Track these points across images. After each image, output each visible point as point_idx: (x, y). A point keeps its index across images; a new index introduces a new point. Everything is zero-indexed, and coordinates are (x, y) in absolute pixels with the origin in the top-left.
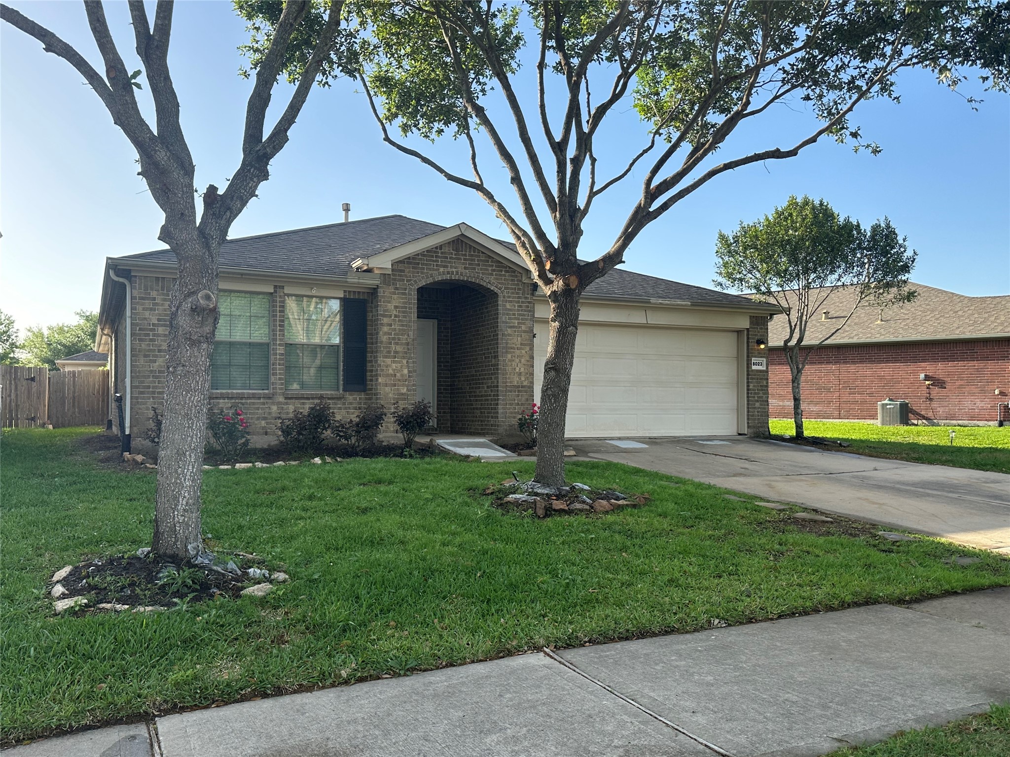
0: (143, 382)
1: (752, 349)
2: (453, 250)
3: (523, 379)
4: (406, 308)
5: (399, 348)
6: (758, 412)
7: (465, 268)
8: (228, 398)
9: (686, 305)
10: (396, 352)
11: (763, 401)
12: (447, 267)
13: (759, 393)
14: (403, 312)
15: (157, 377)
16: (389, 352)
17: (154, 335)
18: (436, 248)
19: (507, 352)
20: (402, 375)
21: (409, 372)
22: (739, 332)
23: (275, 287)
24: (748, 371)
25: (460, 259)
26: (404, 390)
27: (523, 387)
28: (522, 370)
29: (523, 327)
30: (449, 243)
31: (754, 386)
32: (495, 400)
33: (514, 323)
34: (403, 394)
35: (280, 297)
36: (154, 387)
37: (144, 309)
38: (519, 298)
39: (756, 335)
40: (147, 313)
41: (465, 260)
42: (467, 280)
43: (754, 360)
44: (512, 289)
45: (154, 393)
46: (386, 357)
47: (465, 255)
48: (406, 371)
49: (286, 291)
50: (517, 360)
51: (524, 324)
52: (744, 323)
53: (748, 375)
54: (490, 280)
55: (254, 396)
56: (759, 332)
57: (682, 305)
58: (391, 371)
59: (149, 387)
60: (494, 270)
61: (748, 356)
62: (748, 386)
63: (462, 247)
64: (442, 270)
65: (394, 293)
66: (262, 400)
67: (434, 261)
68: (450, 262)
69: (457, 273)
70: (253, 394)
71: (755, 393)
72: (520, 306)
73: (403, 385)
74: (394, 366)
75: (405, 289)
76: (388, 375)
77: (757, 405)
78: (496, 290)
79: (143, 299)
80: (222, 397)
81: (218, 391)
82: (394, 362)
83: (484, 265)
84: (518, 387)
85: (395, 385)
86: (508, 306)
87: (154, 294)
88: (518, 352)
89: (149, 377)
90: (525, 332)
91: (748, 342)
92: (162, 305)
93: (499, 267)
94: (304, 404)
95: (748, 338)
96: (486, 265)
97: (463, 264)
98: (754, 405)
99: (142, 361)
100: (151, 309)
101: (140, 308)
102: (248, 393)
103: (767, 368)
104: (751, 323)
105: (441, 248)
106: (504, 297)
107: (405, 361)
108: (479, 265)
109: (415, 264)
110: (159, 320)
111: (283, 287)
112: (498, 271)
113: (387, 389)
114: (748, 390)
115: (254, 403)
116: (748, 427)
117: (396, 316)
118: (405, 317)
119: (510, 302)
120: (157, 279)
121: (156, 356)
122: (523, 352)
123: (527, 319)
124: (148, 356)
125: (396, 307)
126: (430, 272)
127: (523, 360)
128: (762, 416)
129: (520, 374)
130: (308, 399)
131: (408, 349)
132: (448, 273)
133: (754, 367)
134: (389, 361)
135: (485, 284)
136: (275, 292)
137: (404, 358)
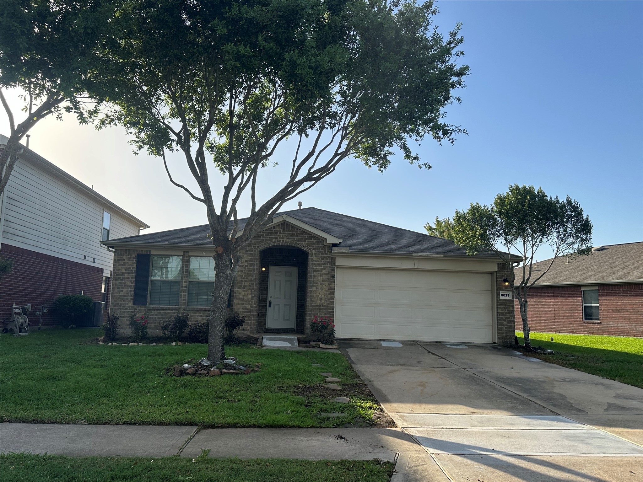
1: (500, 285)
2: (281, 229)
3: (323, 301)
5: (247, 284)
6: (506, 328)
7: (288, 238)
9: (440, 257)
10: (245, 286)
11: (510, 321)
12: (277, 238)
13: (506, 315)
14: (250, 264)
16: (241, 286)
20: (248, 299)
22: (492, 274)
23: (184, 252)
24: (497, 300)
26: (249, 307)
27: (323, 306)
28: (323, 296)
29: (324, 271)
31: (502, 310)
33: (319, 269)
34: (247, 309)
35: (186, 257)
38: (322, 254)
39: (503, 276)
41: (288, 234)
42: (289, 245)
43: (501, 293)
44: (317, 249)
46: (239, 288)
47: (289, 231)
48: (250, 296)
49: (190, 254)
50: (320, 291)
52: (493, 268)
53: (497, 303)
54: (304, 246)
56: (505, 274)
58: (241, 296)
60: (307, 239)
61: (497, 290)
64: (274, 240)
65: (246, 254)
66: (173, 311)
67: (269, 235)
68: (279, 236)
69: (283, 241)
70: (169, 308)
71: (503, 315)
72: (323, 259)
73: (248, 304)
75: (252, 251)
76: (239, 298)
77: (505, 323)
78: (307, 250)
79: (119, 260)
80: (154, 309)
81: (153, 306)
82: (244, 291)
85: (243, 304)
88: (320, 286)
90: (325, 274)
93: (309, 237)
95: (497, 278)
96: (301, 236)
99: (116, 290)
100: (123, 265)
101: (117, 264)
102: (166, 308)
103: (513, 298)
104: (498, 268)
105: (274, 228)
106: (312, 254)
107: (250, 291)
108: (297, 236)
109: (258, 237)
110: (126, 270)
111: (188, 252)
114: (497, 312)
115: (169, 313)
116: (498, 338)
117: (246, 266)
119: (316, 257)
120: (126, 250)
122: (324, 285)
123: (327, 267)
125: (246, 261)
126: (267, 241)
127: (323, 291)
129: (321, 299)
132: (278, 241)
133: (501, 298)
134: (240, 291)
135: (300, 247)
136: (184, 255)
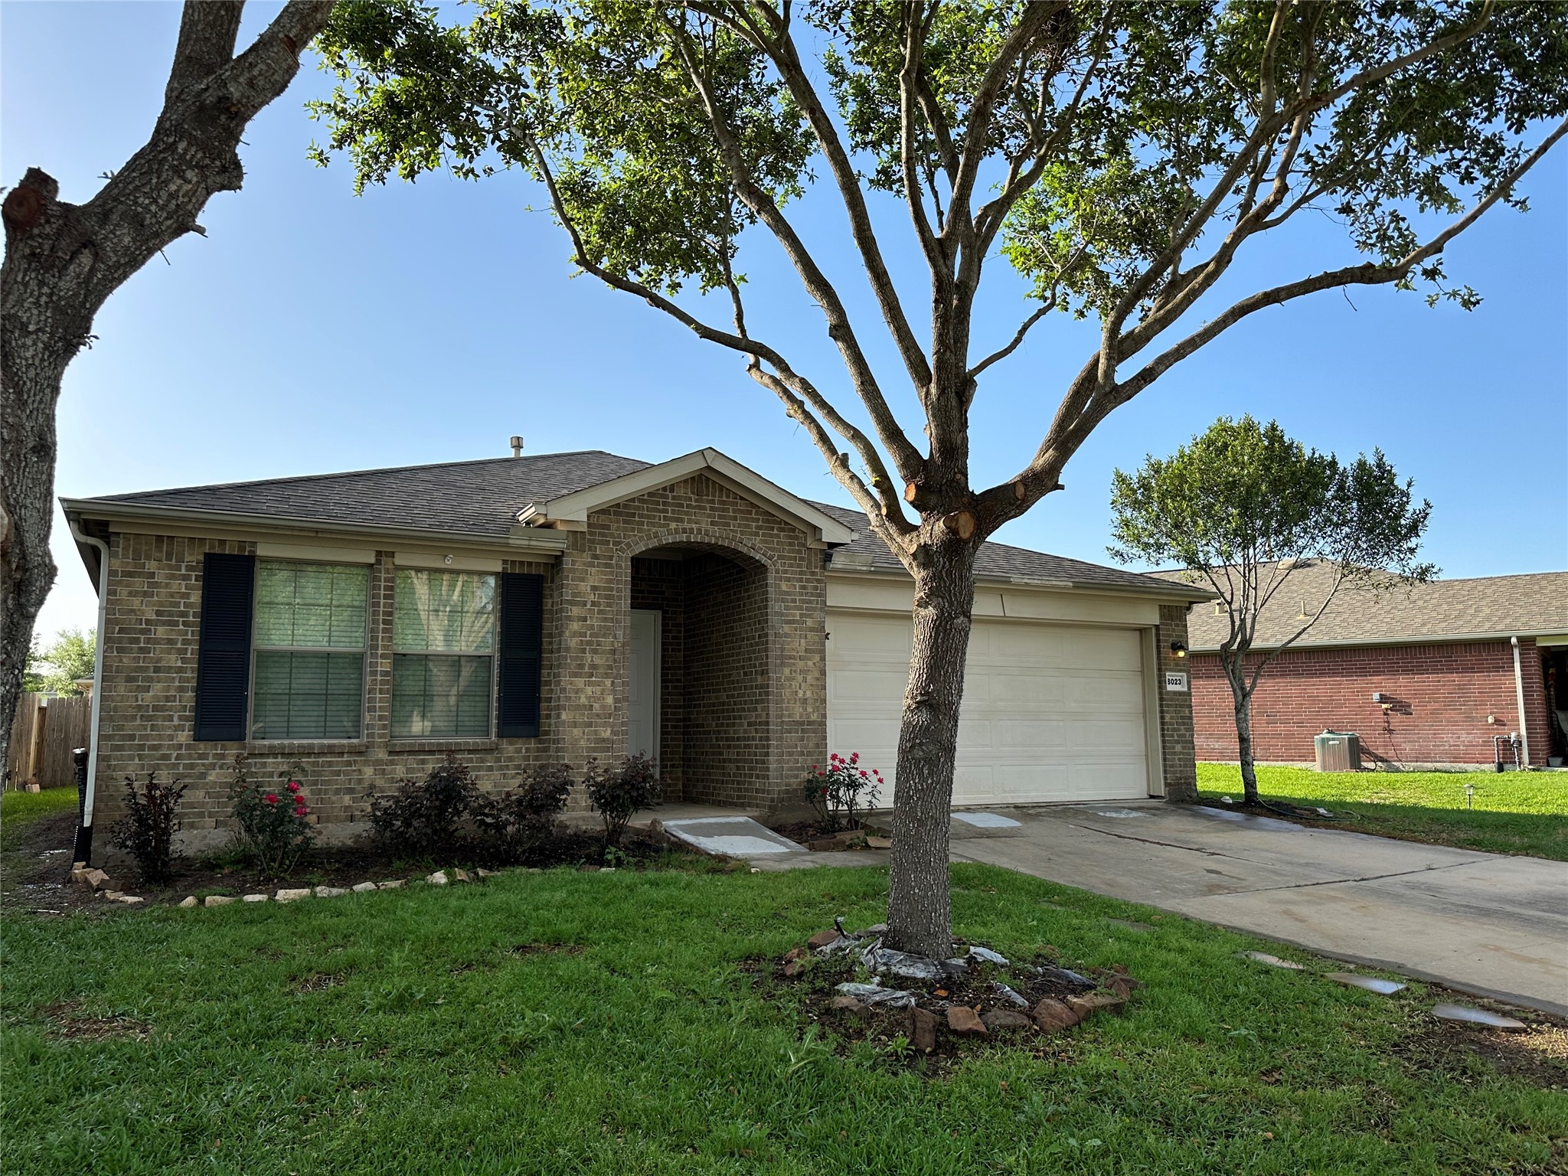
0: (121, 728)
1: (1165, 658)
2: (692, 493)
3: (810, 710)
4: (611, 589)
5: (598, 660)
6: (1179, 759)
7: (712, 523)
8: (283, 755)
9: (1065, 587)
10: (593, 666)
11: (1186, 742)
12: (681, 520)
13: (1179, 730)
14: (607, 597)
15: (150, 718)
16: (581, 666)
17: (148, 641)
18: (665, 489)
19: (783, 665)
20: (603, 707)
21: (616, 701)
22: (1142, 631)
23: (379, 553)
24: (1161, 693)
25: (704, 508)
26: (607, 733)
27: (810, 723)
28: (809, 694)
29: (810, 622)
30: (686, 481)
31: (1172, 718)
32: (763, 747)
33: (795, 614)
34: (604, 740)
35: (387, 571)
36: (142, 737)
37: (130, 594)
38: (801, 573)
39: (1170, 636)
40: (136, 602)
41: (712, 509)
42: (716, 544)
43: (1169, 675)
44: (790, 558)
45: (141, 747)
46: (575, 675)
47: (713, 502)
48: (610, 700)
49: (399, 560)
50: (800, 678)
51: (810, 616)
52: (1151, 617)
53: (1161, 699)
54: (754, 544)
55: (331, 751)
56: (1174, 630)
57: (1059, 587)
58: (583, 700)
59: (132, 737)
60: (759, 528)
61: (1160, 670)
62: (1162, 718)
63: (708, 488)
64: (673, 525)
65: (592, 565)
66: (346, 758)
67: (660, 511)
68: (687, 513)
69: (699, 531)
70: (330, 746)
71: (1174, 730)
72: (804, 587)
73: (605, 724)
74: (589, 690)
75: (611, 558)
76: (578, 707)
77: (1178, 748)
78: (764, 560)
79: (131, 574)
80: (273, 753)
81: (266, 742)
82: (590, 684)
83: (742, 519)
84: (802, 723)
85: (590, 725)
86: (784, 587)
87: (151, 566)
88: (800, 664)
89: (134, 718)
90: (812, 630)
91: (1158, 647)
92: (167, 585)
93: (768, 521)
94: (423, 762)
95: (1158, 641)
96: (747, 519)
97: (709, 516)
98: (1174, 748)
99: (121, 689)
100: (145, 594)
101: (123, 592)
102: (322, 746)
103: (1189, 688)
104: (1162, 616)
105: (672, 491)
106: (777, 571)
107: (608, 682)
108: (735, 518)
109: (628, 515)
110: (158, 613)
111: (392, 555)
112: (767, 528)
113: (576, 732)
114: (1163, 724)
115: (330, 764)
116: (1167, 785)
117: (593, 604)
118: (609, 605)
119: (788, 580)
121: (151, 679)
122: (810, 663)
123: (814, 609)
124: (135, 679)
125: (594, 588)
126: (654, 530)
127: (809, 678)
128: (1185, 766)
129: (805, 701)
130: (431, 752)
131: (615, 661)
132: (684, 531)
133: (1170, 688)
134: (580, 682)
135: (745, 550)
136: (378, 562)
137: (607, 676)
